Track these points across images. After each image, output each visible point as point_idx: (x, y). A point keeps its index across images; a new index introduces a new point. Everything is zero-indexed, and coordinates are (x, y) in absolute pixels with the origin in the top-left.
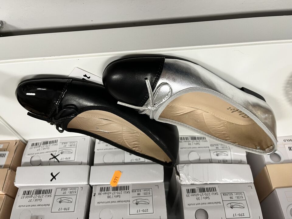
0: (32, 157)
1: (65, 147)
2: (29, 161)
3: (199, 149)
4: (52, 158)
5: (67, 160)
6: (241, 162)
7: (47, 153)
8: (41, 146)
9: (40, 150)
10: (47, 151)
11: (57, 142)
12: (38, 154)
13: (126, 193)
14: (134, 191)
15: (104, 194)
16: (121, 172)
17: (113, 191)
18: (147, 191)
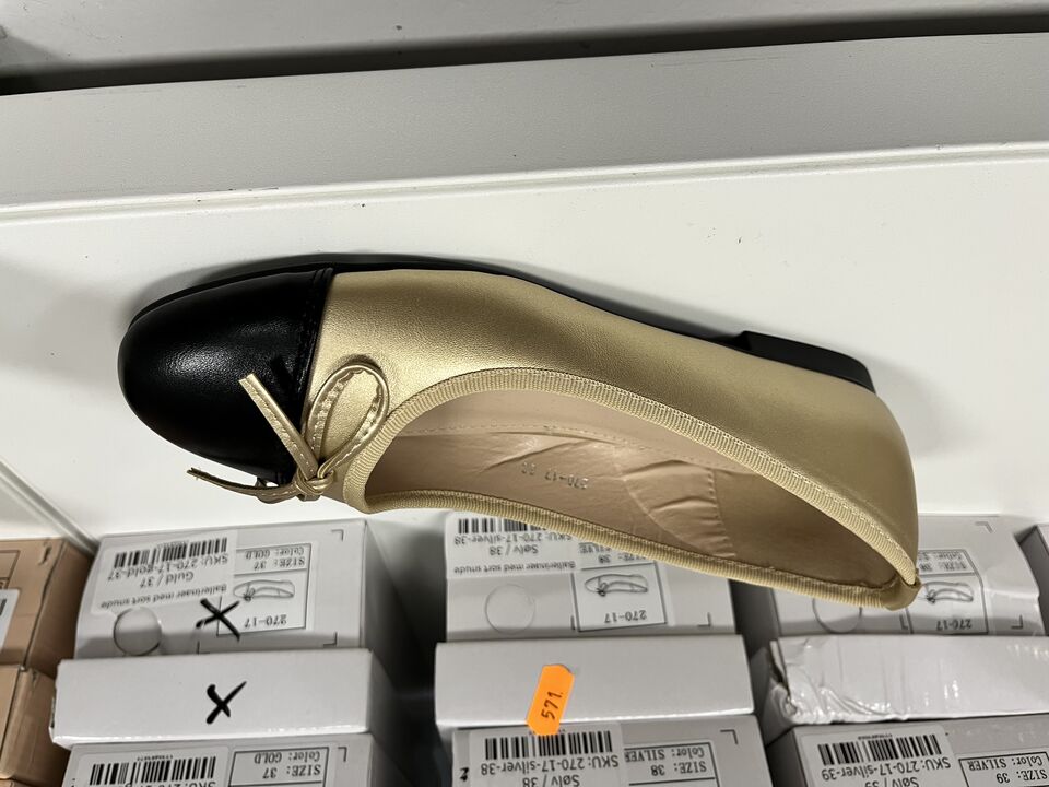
0: (119, 617)
1: (260, 571)
2: (110, 633)
4: (209, 621)
5: (272, 627)
7: (186, 599)
8: (157, 565)
9: (154, 582)
10: (186, 590)
11: (224, 549)
12: (146, 604)
13: (603, 763)
14: (635, 756)
15: (504, 770)
16: (569, 670)
17: (543, 758)
18: (691, 757)
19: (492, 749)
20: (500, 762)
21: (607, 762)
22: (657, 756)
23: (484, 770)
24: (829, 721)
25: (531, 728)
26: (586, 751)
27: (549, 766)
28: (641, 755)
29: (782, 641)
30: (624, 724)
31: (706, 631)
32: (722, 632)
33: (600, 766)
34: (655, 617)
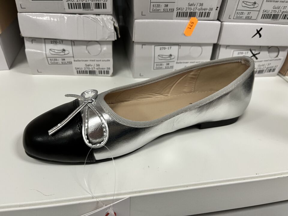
3: (86, 59)
6: (32, 40)
13: (181, 9)
14: (171, 10)
15: (207, 9)
16: (184, 35)
17: (196, 11)
18: (156, 9)
19: (208, 15)
20: (207, 11)
21: (179, 9)
22: (165, 10)
23: (212, 9)
24: (101, 15)
25: (197, 19)
26: (184, 12)
27: (195, 9)
28: (170, 10)
29: (114, 40)
30: (172, 19)
31: (144, 44)
32: (139, 43)
33: (182, 8)
34: (158, 48)
